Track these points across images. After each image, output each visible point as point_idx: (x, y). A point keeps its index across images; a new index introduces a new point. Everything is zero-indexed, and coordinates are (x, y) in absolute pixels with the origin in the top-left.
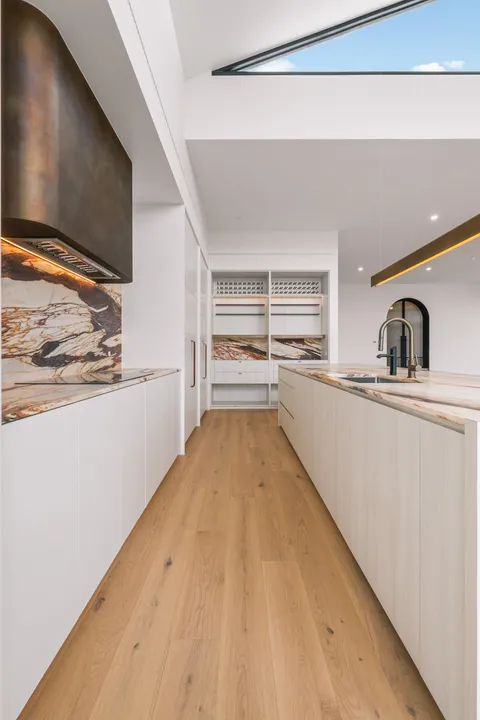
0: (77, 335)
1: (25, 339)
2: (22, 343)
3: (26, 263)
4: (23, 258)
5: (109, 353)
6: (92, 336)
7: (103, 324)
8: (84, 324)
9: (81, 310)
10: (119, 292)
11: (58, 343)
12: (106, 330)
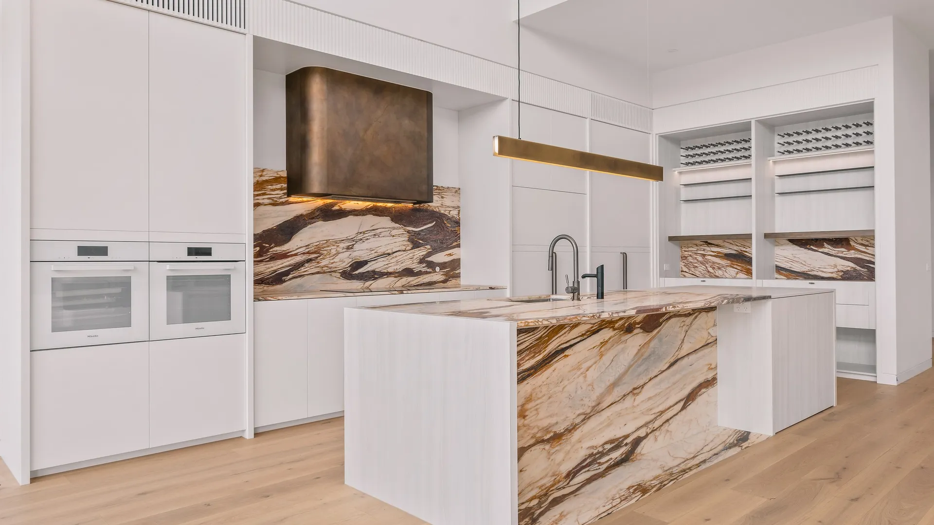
1: (335, 260)
2: (332, 263)
3: (336, 208)
4: (333, 205)
5: (438, 269)
6: (410, 254)
7: (426, 241)
8: (398, 244)
9: (394, 232)
10: (455, 204)
11: (365, 263)
12: (431, 246)
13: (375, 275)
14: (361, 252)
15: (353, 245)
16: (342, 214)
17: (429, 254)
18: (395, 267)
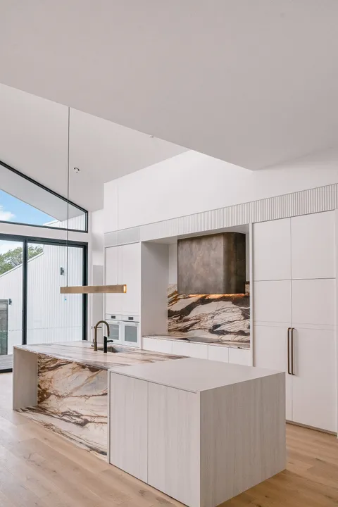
0: (231, 322)
1: (206, 323)
3: (207, 298)
4: (205, 297)
8: (236, 317)
11: (220, 325)
13: (224, 333)
14: (217, 320)
15: (214, 316)
16: (209, 301)
18: (234, 329)
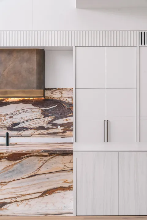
0: (31, 120)
1: (4, 122)
2: (3, 124)
3: (5, 101)
4: (3, 100)
5: (59, 127)
6: (43, 120)
7: (52, 114)
8: (36, 115)
9: (33, 110)
10: (70, 96)
11: (19, 124)
12: (55, 116)
13: (23, 129)
14: (16, 119)
15: (13, 116)
16: (7, 103)
17: (54, 120)
18: (34, 126)
